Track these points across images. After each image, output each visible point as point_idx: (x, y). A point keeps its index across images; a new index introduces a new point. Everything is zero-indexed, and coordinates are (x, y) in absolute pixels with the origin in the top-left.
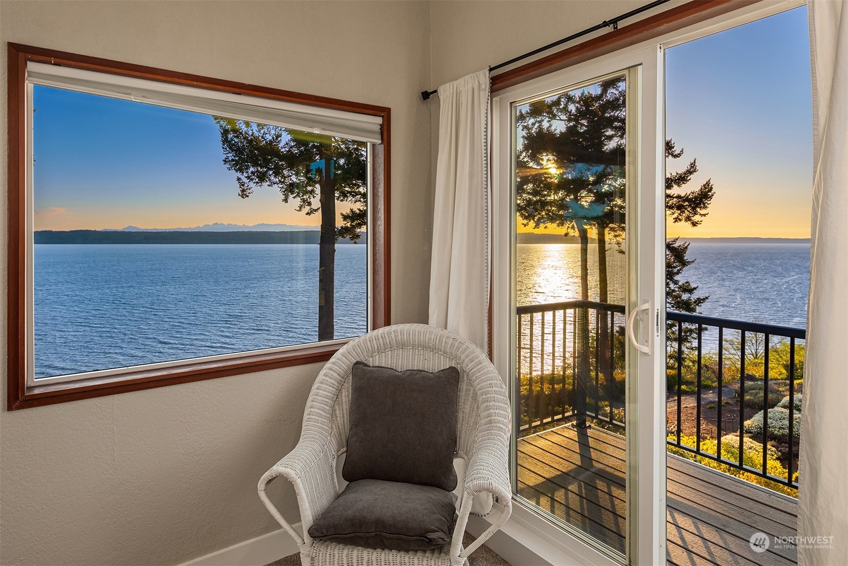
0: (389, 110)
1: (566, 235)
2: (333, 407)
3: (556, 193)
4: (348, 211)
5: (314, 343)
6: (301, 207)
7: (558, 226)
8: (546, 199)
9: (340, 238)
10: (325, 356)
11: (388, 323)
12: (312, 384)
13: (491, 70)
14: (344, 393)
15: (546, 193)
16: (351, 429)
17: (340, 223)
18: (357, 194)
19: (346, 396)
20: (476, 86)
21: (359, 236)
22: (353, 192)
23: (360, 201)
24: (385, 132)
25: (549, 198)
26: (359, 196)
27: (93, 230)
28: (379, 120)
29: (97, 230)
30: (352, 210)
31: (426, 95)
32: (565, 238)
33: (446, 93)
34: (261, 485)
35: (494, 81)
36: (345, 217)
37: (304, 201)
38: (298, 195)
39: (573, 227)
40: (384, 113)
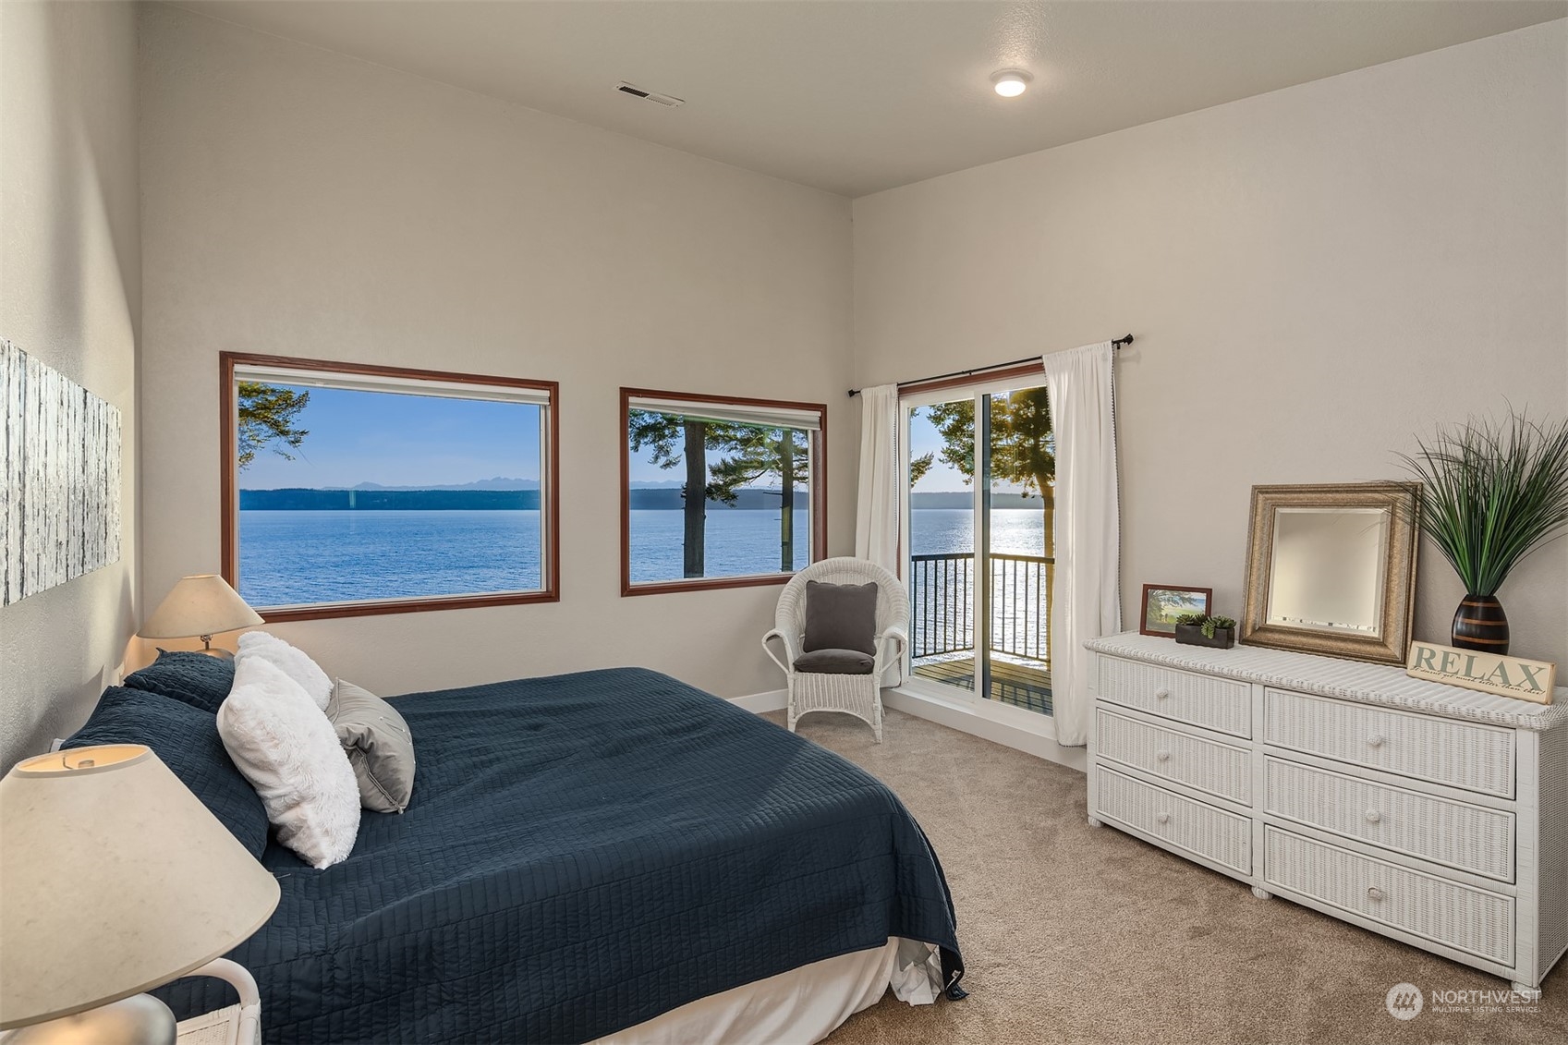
0: (826, 405)
1: (1025, 495)
2: (794, 609)
3: (1009, 435)
4: (719, 462)
5: (779, 573)
6: (657, 458)
7: (1013, 481)
8: (995, 445)
9: (708, 500)
10: (785, 580)
11: (825, 557)
12: (779, 595)
13: (898, 385)
14: (801, 601)
15: (995, 436)
16: (807, 622)
17: (709, 479)
18: (731, 439)
19: (803, 602)
20: (888, 394)
21: (735, 497)
22: (727, 436)
23: (736, 448)
24: (823, 422)
25: (999, 443)
26: (734, 443)
27: (309, 488)
28: (819, 414)
29: (316, 488)
30: (723, 461)
31: (852, 393)
32: (1022, 501)
33: (867, 394)
34: (764, 640)
35: (899, 390)
36: (715, 472)
37: (661, 448)
38: (654, 441)
39: (1032, 484)
40: (822, 408)
